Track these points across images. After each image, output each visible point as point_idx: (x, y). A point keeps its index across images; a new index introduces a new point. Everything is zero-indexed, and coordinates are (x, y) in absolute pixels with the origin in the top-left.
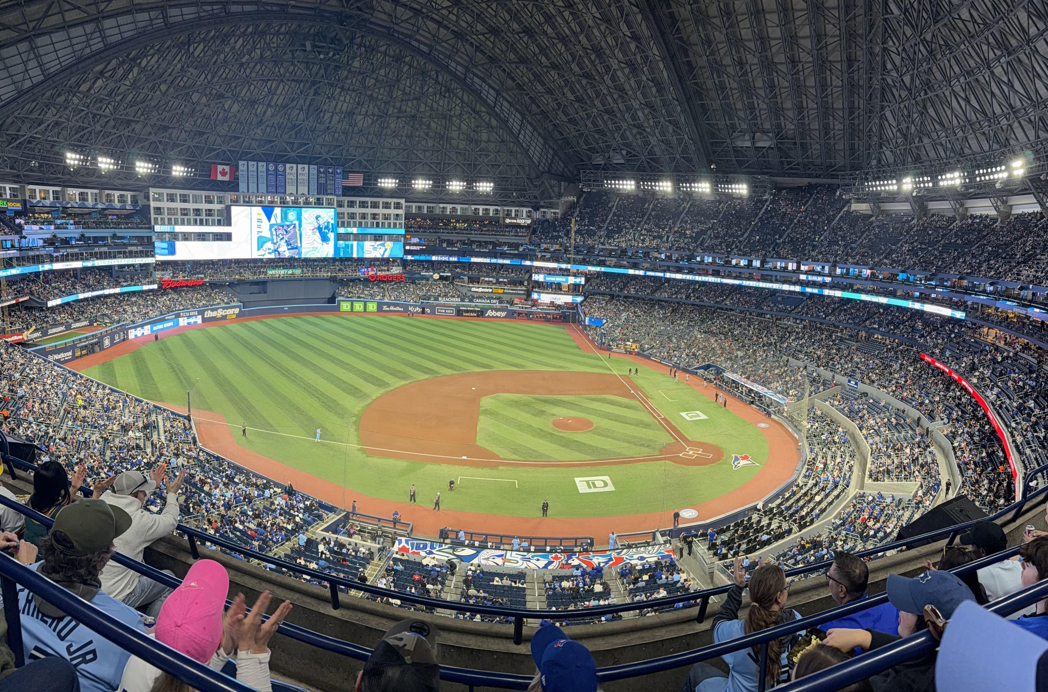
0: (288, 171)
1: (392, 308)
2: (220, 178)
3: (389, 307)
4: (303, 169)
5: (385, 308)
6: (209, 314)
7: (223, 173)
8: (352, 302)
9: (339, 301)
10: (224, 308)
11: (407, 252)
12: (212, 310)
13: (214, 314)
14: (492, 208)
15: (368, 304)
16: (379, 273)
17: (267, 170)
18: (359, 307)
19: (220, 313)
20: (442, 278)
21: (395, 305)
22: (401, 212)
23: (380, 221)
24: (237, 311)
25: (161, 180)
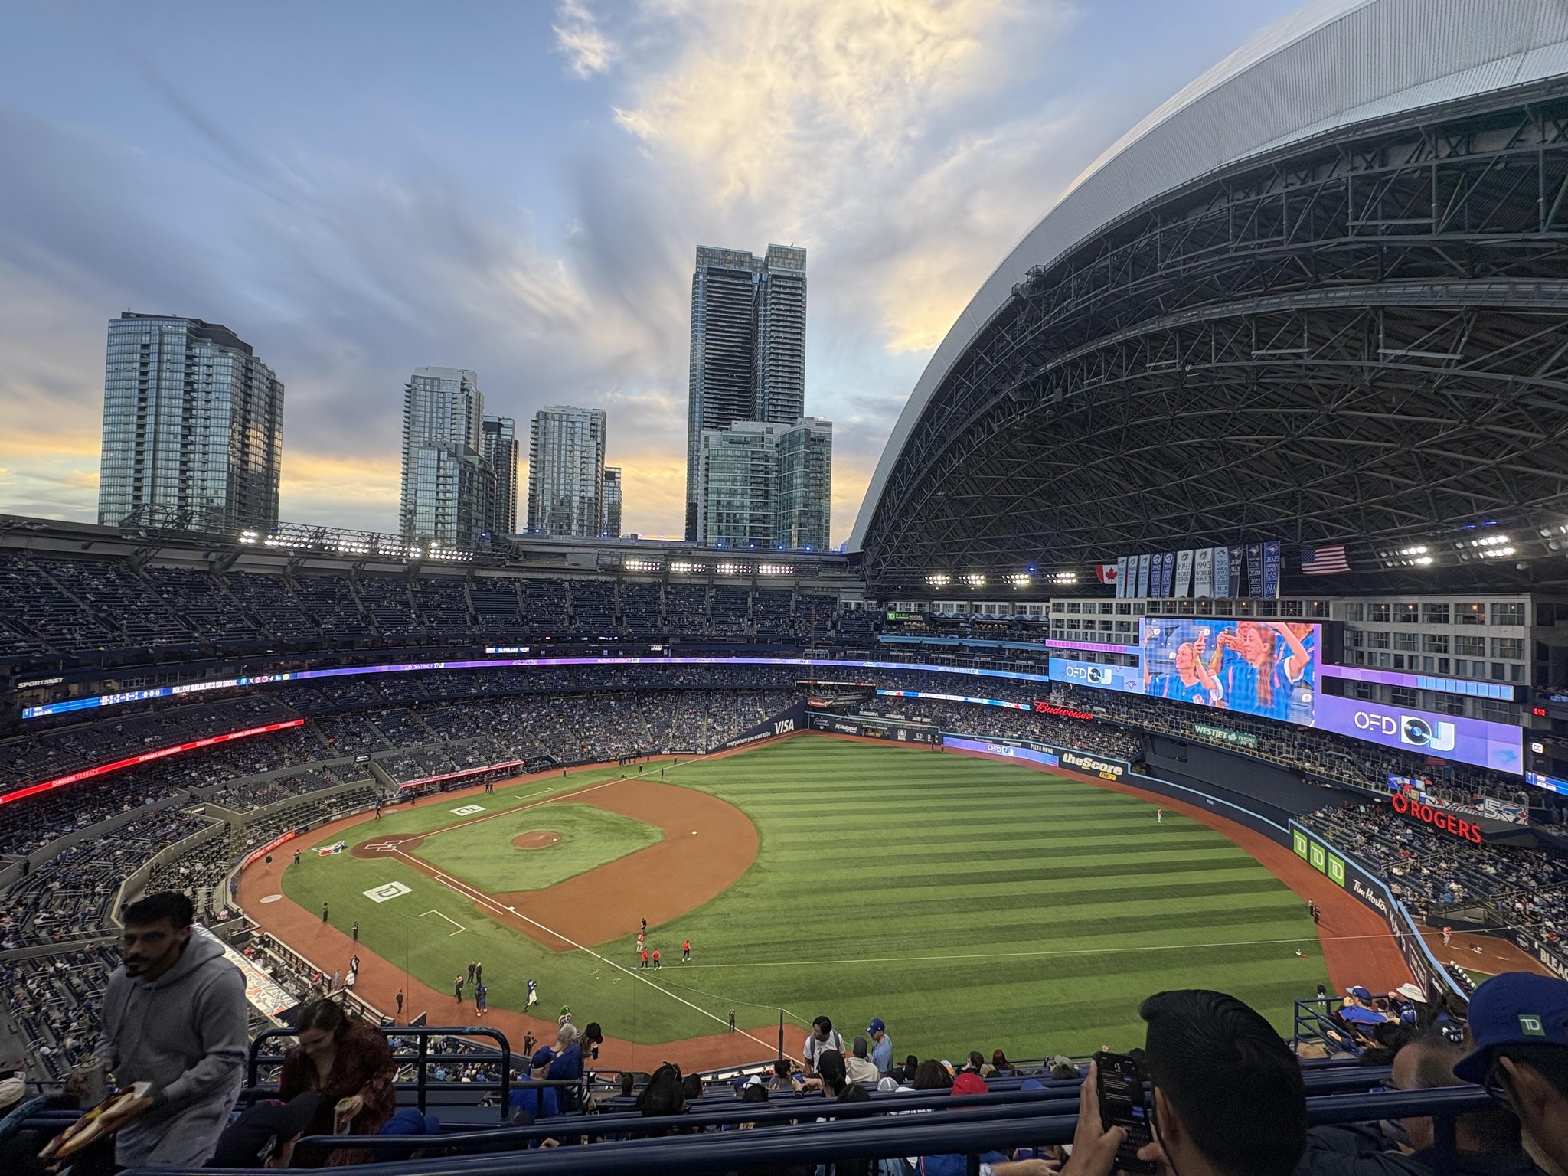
0: (1180, 561)
1: (1369, 895)
2: (1107, 581)
3: (1364, 888)
4: (1204, 555)
5: (1358, 888)
6: (1069, 758)
7: (1111, 575)
8: (1309, 839)
9: (1292, 828)
10: (1094, 759)
12: (1076, 755)
13: (1078, 762)
15: (1331, 858)
17: (1151, 563)
19: (1087, 763)
22: (1523, 633)
23: (1452, 657)
24: (1119, 771)
25: (1043, 591)
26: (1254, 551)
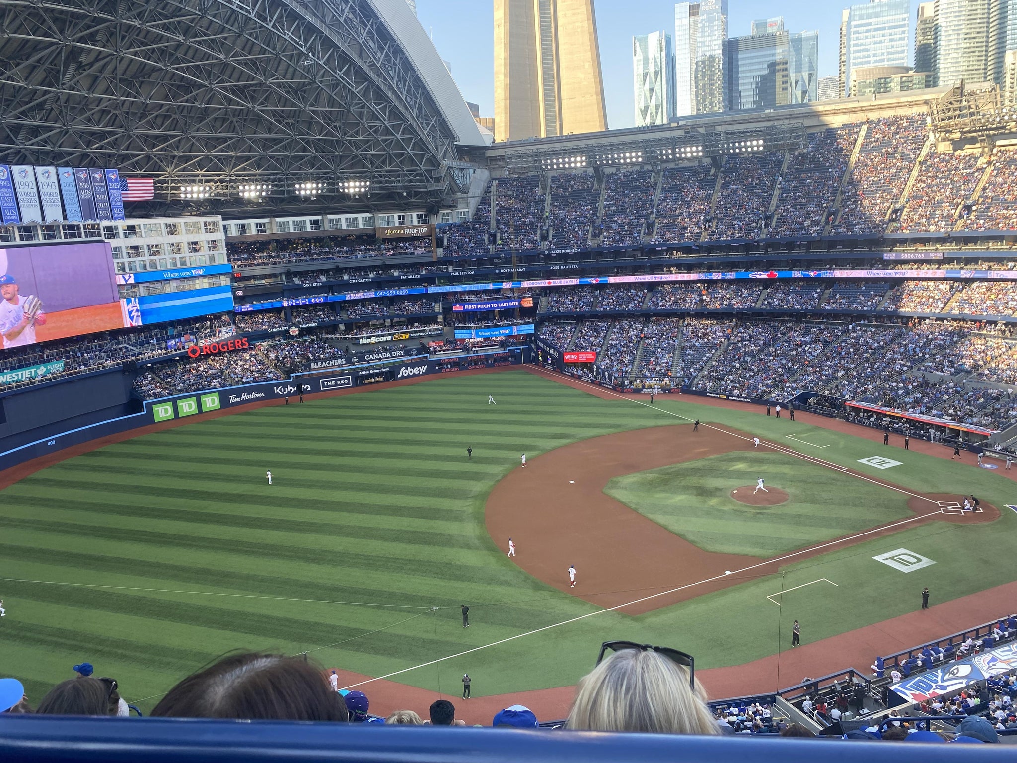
0: (17, 178)
1: (245, 397)
3: (239, 396)
4: (47, 174)
5: (233, 399)
8: (175, 402)
9: (150, 407)
11: (240, 300)
14: (360, 216)
15: (204, 399)
16: (201, 343)
18: (188, 407)
20: (303, 332)
21: (249, 391)
22: (220, 236)
26: (97, 176)
